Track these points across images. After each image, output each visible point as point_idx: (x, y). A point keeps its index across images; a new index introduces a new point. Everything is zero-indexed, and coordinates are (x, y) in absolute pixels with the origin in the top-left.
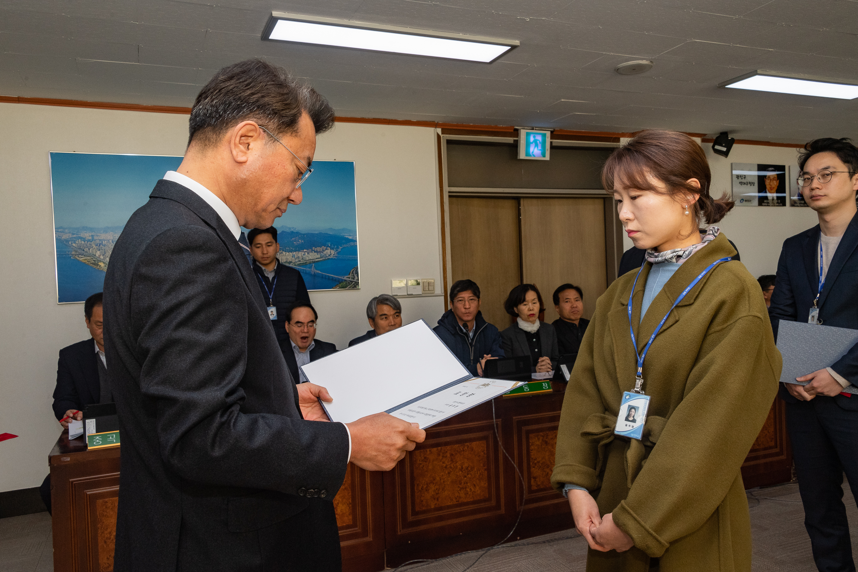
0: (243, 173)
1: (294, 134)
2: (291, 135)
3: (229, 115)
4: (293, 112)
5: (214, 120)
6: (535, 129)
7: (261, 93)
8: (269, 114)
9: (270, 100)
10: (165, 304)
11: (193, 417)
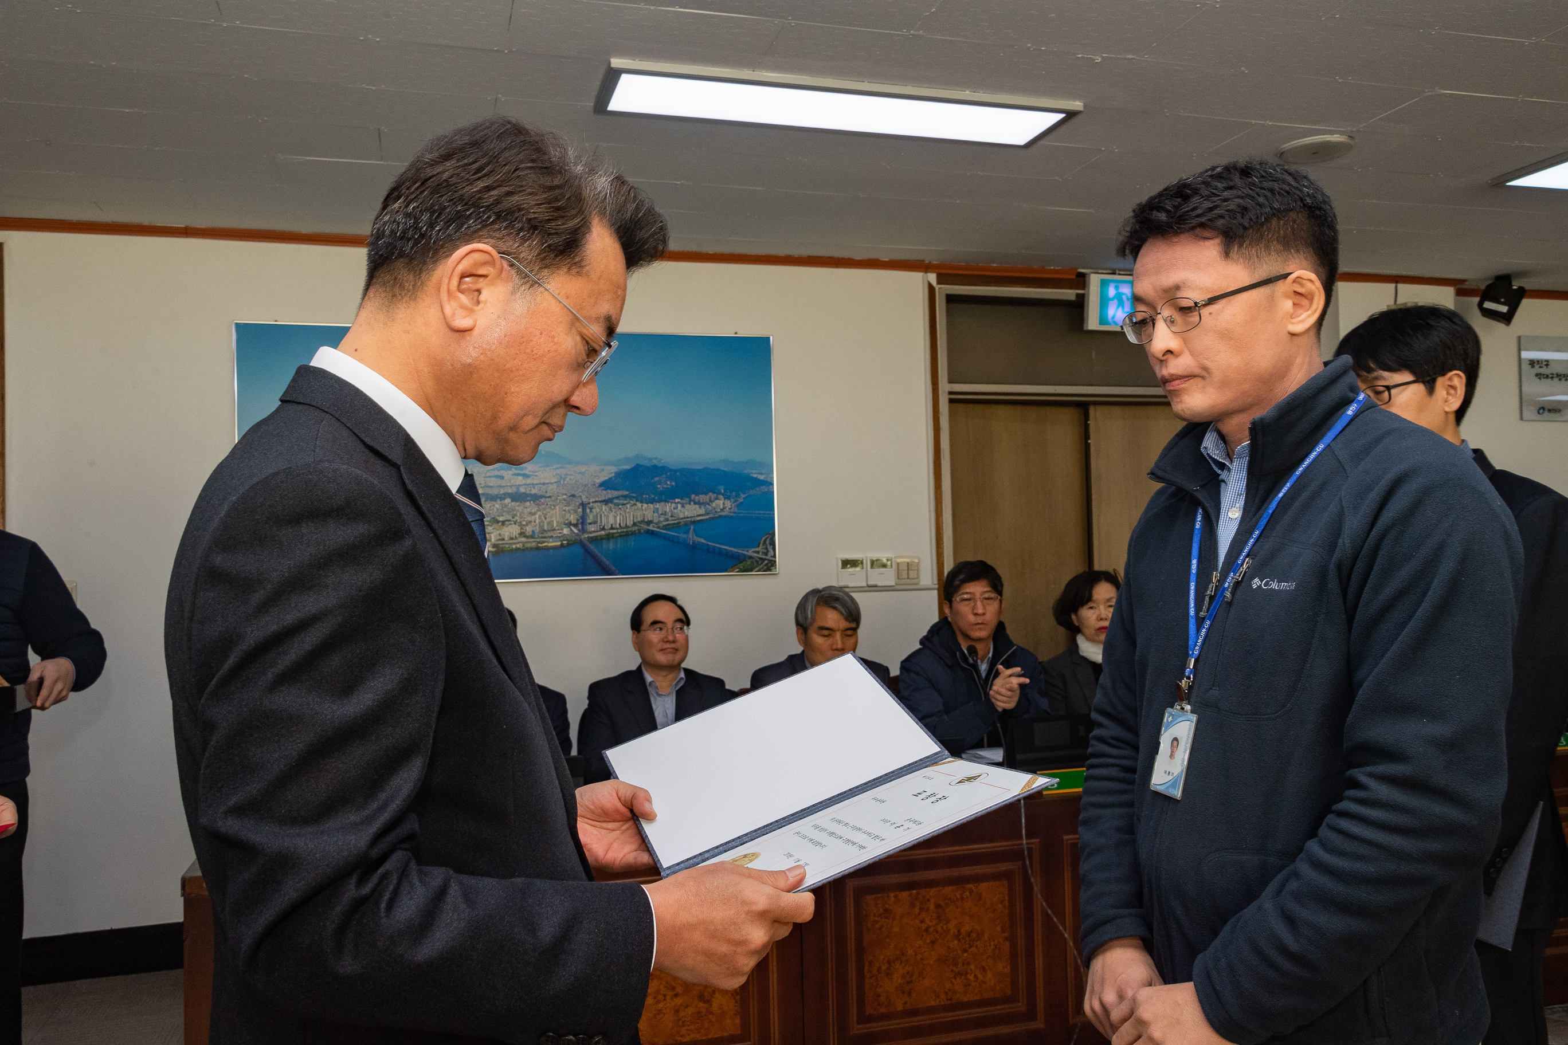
0: (469, 352)
1: (574, 271)
2: (566, 273)
3: (439, 233)
4: (571, 224)
5: (410, 244)
6: (1117, 272)
7: (506, 186)
8: (521, 230)
9: (523, 200)
10: (254, 635)
11: (292, 889)
